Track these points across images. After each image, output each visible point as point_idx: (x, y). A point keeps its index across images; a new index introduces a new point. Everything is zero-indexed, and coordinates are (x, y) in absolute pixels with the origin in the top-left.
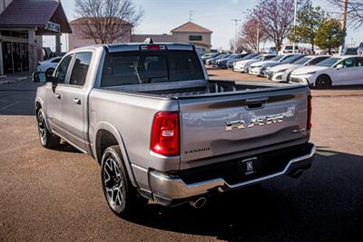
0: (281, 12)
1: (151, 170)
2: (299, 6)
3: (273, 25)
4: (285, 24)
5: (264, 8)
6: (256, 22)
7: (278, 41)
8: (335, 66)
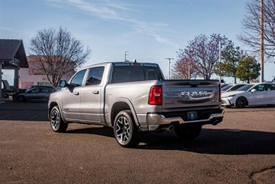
0: (208, 52)
1: (148, 113)
2: (223, 47)
3: (202, 63)
4: (212, 62)
5: (194, 48)
6: (187, 60)
7: (207, 76)
8: (250, 91)
